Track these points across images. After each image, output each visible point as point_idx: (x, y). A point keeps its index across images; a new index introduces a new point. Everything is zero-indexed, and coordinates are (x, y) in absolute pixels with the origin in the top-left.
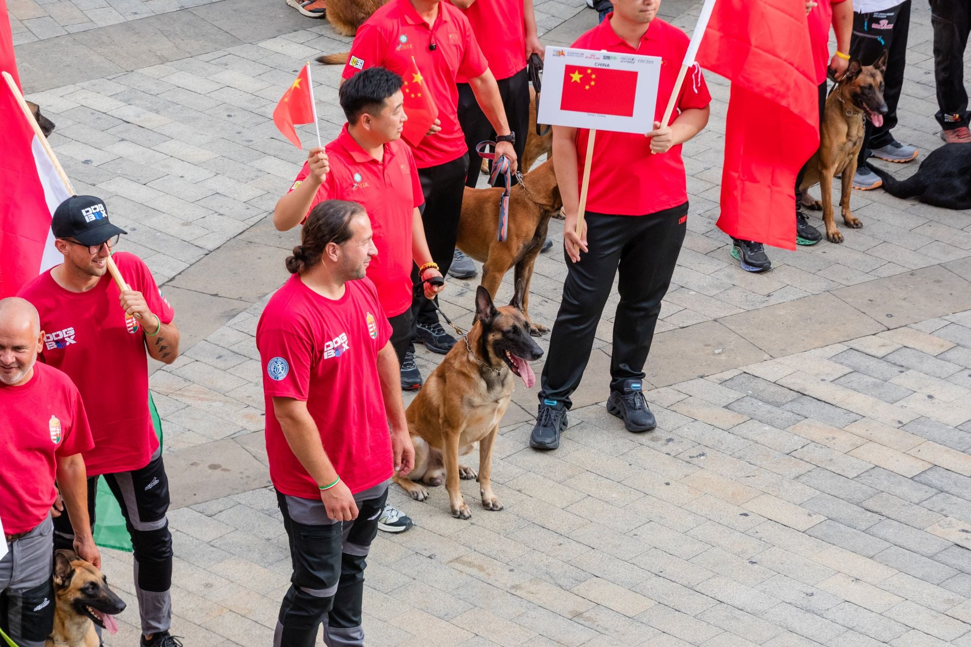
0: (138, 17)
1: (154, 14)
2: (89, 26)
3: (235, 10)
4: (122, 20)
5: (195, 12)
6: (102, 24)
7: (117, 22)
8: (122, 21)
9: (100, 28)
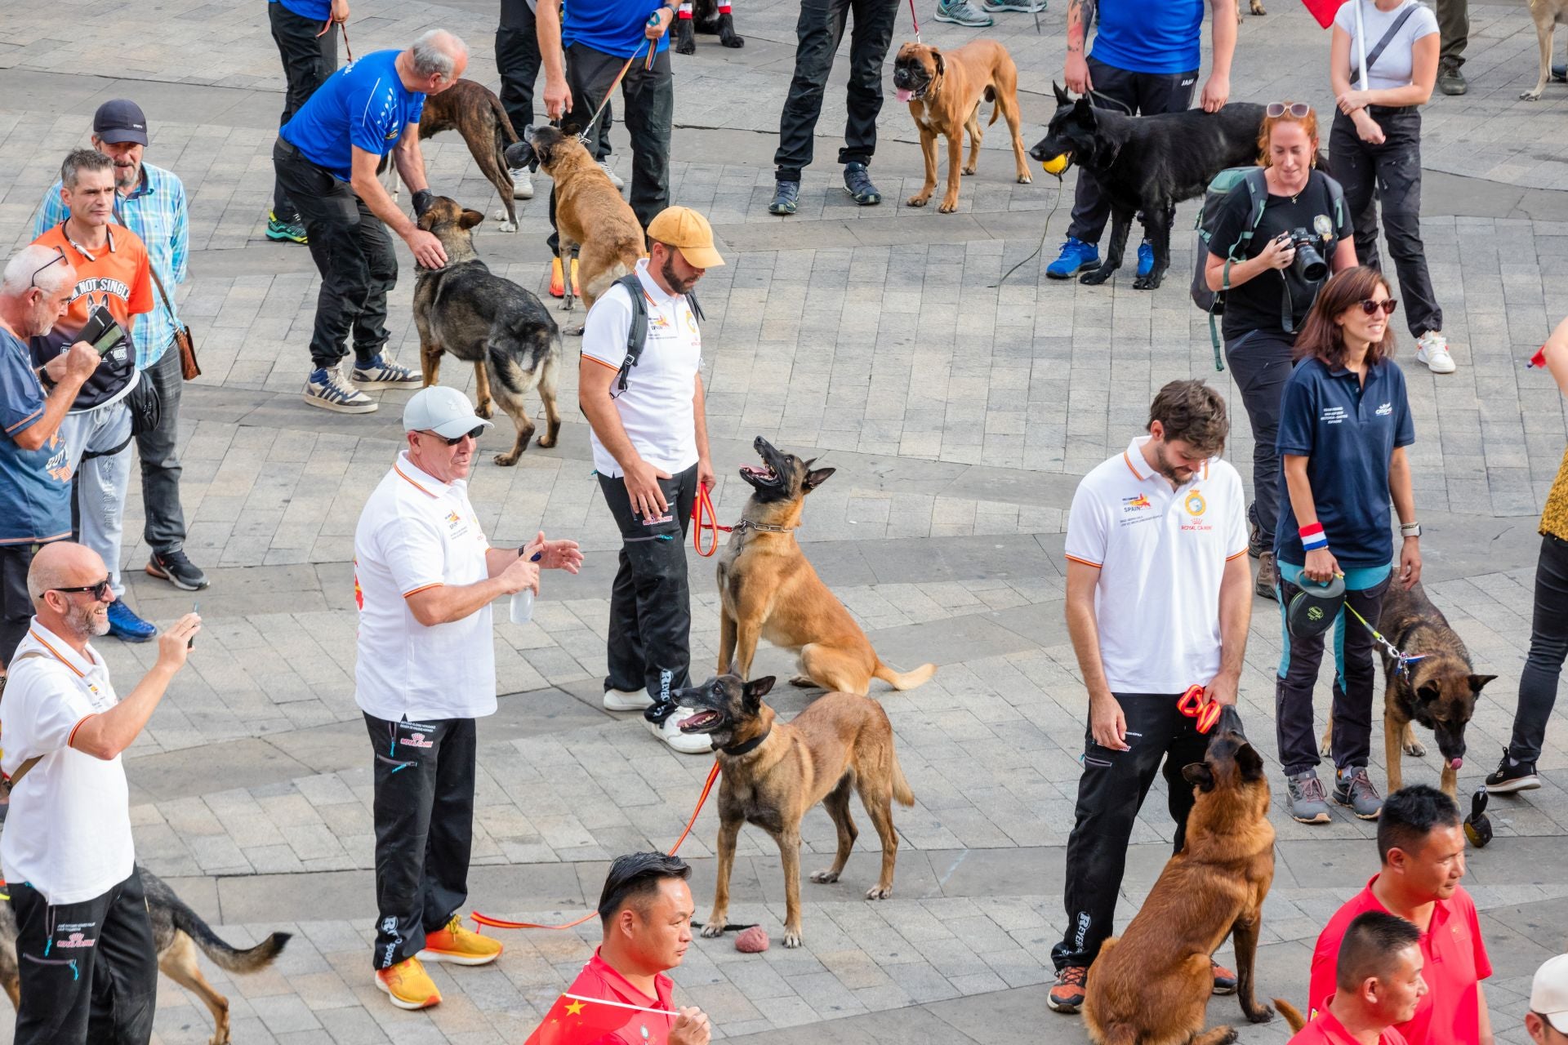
0: (840, 1014)
1: (866, 1011)
2: (762, 1026)
3: (1000, 1011)
4: (814, 1018)
5: (934, 1012)
6: (781, 1023)
7: (807, 1022)
8: (814, 1021)
9: (778, 1031)
